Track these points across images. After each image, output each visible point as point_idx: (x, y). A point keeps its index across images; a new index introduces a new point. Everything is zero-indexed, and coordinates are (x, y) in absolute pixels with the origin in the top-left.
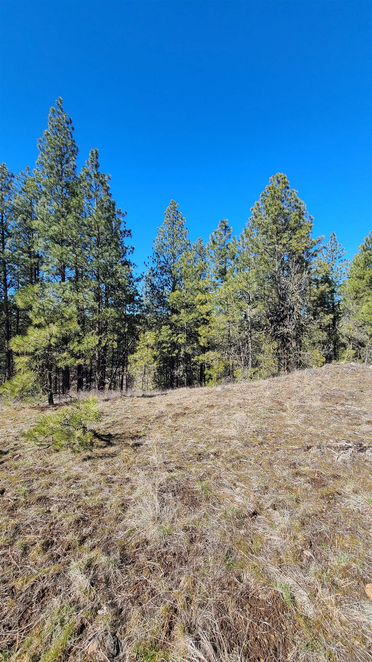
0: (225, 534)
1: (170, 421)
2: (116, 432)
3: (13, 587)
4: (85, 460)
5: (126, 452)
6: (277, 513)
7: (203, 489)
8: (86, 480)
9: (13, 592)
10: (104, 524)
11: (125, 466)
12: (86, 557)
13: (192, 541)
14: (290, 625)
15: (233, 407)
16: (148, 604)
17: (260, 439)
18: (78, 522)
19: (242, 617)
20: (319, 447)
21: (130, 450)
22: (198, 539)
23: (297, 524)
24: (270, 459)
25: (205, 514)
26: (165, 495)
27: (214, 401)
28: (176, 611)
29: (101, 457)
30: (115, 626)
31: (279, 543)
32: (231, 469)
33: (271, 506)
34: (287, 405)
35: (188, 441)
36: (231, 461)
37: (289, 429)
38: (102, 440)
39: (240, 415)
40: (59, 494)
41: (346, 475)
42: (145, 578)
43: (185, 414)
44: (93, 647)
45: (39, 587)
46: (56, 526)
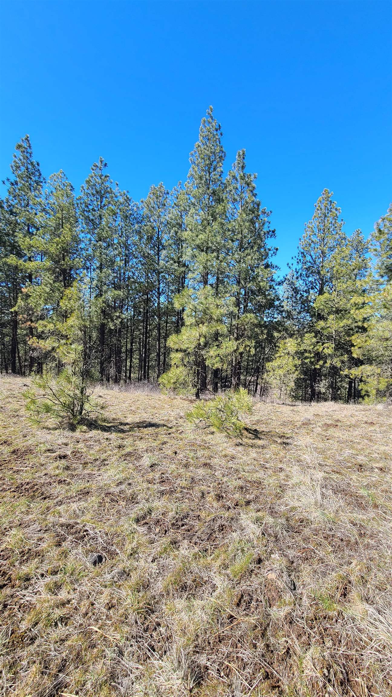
1: (319, 429)
2: (263, 430)
3: (199, 516)
4: (237, 445)
5: (275, 447)
7: (368, 496)
8: (241, 460)
9: (199, 520)
10: (266, 497)
11: (277, 458)
12: (254, 515)
13: (361, 536)
18: (242, 488)
21: (280, 447)
22: (368, 536)
25: (374, 518)
27: (373, 417)
28: (350, 582)
29: (252, 446)
30: (289, 569)
35: (344, 451)
38: (250, 433)
40: (220, 465)
42: (312, 548)
43: (337, 425)
44: (272, 576)
45: (219, 522)
46: (223, 486)
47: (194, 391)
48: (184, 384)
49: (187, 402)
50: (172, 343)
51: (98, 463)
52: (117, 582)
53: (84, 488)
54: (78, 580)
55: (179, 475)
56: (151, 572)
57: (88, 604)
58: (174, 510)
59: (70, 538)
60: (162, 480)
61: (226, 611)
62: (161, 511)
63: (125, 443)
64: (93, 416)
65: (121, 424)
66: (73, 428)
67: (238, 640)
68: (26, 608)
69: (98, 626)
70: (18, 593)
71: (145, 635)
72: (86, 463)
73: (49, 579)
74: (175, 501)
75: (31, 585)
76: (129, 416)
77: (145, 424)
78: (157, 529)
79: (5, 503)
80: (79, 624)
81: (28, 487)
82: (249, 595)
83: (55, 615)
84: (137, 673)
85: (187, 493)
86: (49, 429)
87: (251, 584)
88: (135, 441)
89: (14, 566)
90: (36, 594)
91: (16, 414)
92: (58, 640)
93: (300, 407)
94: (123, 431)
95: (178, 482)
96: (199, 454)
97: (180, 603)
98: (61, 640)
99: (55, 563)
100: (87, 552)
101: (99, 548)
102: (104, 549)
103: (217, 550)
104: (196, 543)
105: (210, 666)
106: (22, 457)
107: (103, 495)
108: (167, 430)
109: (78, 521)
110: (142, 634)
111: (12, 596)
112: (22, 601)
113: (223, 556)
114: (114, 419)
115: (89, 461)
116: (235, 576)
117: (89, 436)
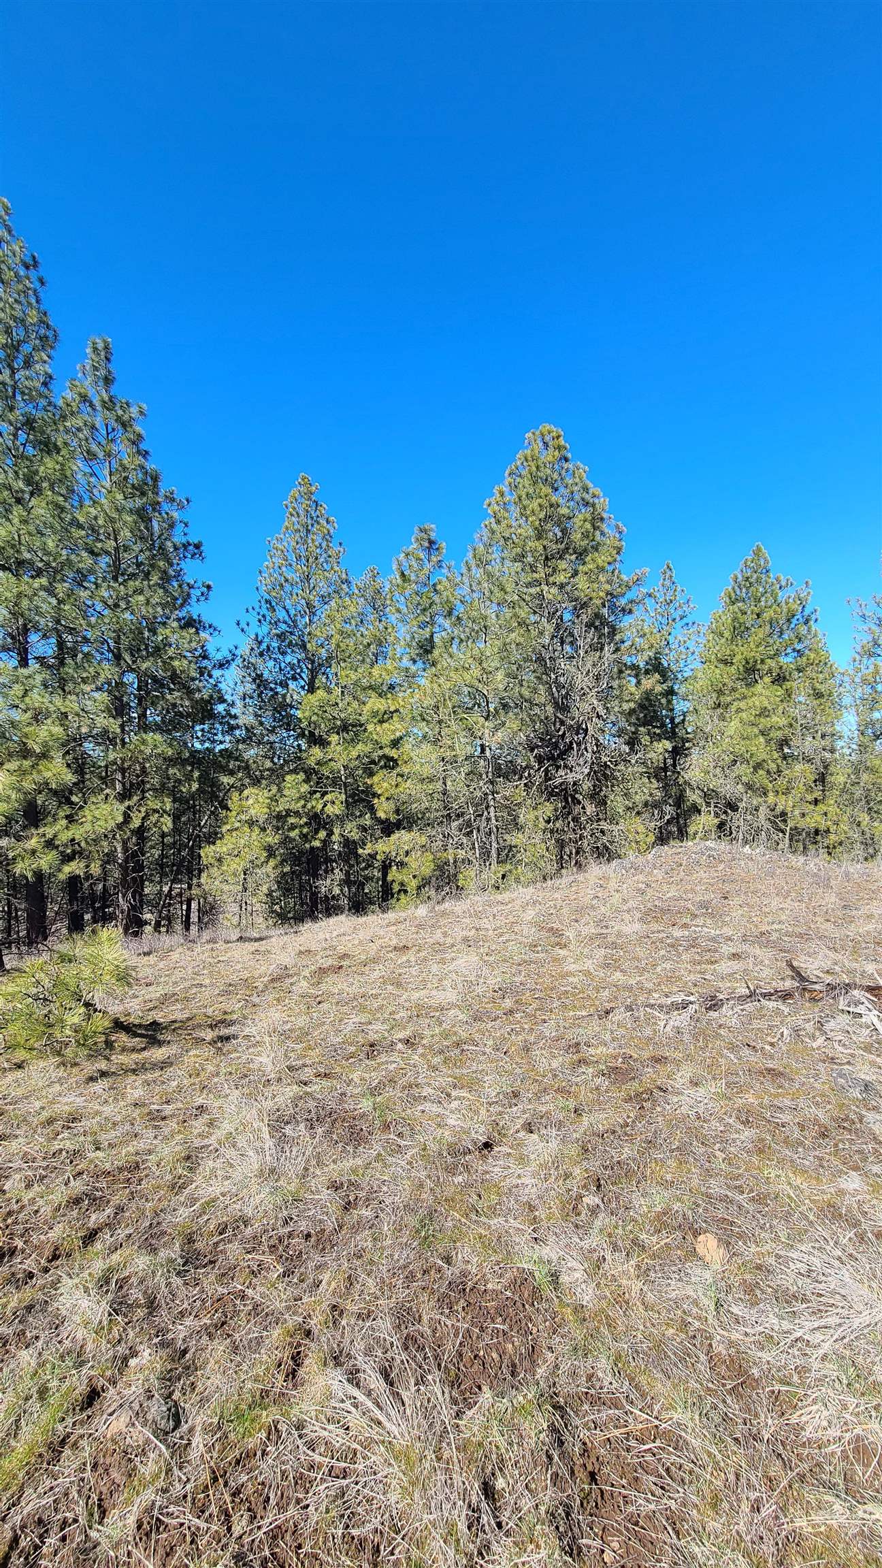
0: (421, 1186)
1: (304, 984)
2: (172, 1018)
4: (92, 1079)
5: (195, 1056)
6: (535, 1136)
7: (375, 1109)
8: (98, 1118)
10: (143, 1200)
11: (194, 1084)
12: (98, 1266)
13: (348, 1207)
14: (545, 1321)
15: (453, 945)
16: (246, 1330)
17: (508, 1003)
18: (79, 1201)
19: (449, 1323)
20: (629, 1008)
21: (208, 1051)
22: (361, 1202)
23: (574, 1150)
24: (526, 1041)
25: (379, 1155)
26: (288, 1130)
27: (409, 935)
28: (308, 1333)
29: (134, 1071)
30: (169, 1380)
31: (535, 1189)
32: (442, 1068)
33: (523, 1126)
34: (570, 934)
35: (346, 1021)
36: (441, 1052)
37: (571, 979)
38: (136, 1035)
39: (466, 962)
40: (26, 1154)
41: (678, 1055)
42: (240, 1287)
43: (341, 967)
44: (119, 1423)
46: (21, 1216)
82: (40, 1522)
87: (53, 1484)
93: (273, 940)
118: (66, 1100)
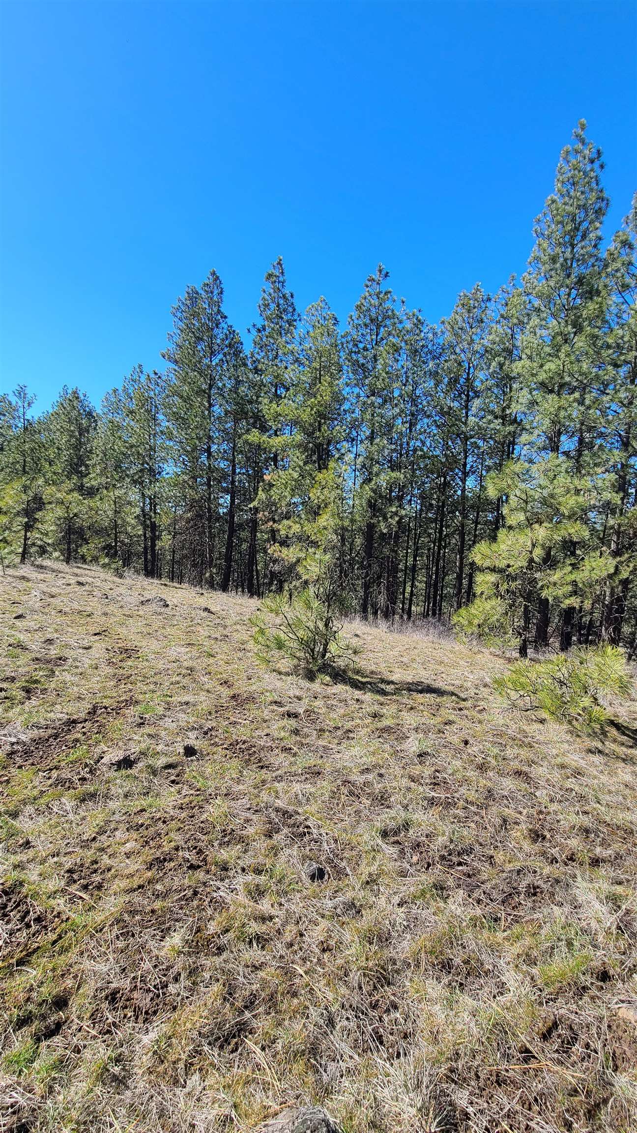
3: (492, 857)
4: (590, 751)
8: (596, 781)
9: (491, 863)
12: (606, 887)
18: (587, 831)
29: (624, 760)
38: (624, 734)
44: (628, 1014)
45: (528, 879)
46: (548, 818)
47: (516, 642)
48: (498, 629)
49: (502, 661)
50: (479, 556)
51: (339, 733)
52: (340, 916)
53: (315, 766)
54: (286, 893)
55: (466, 780)
56: (395, 921)
57: (295, 931)
58: (447, 834)
59: (286, 830)
60: (434, 781)
61: (518, 1036)
62: (424, 828)
63: (385, 711)
64: (341, 663)
65: (383, 681)
66: (311, 676)
67: (535, 1097)
68: (219, 905)
69: (304, 969)
70: (212, 883)
71: (371, 1013)
72: (322, 730)
73: (250, 877)
74: (452, 820)
75: (229, 877)
76: (397, 670)
77: (420, 687)
78: (414, 857)
79: (215, 761)
80: (279, 954)
81: (243, 747)
82: (571, 1028)
83: (251, 929)
84: (351, 1064)
85: (476, 814)
86: (280, 673)
87: (578, 1011)
88: (400, 711)
89: (213, 846)
90: (232, 892)
91: (243, 647)
92: (249, 964)
94: (383, 693)
95: (463, 790)
96: (510, 752)
97: (435, 989)
98: (254, 966)
99: (261, 859)
100: (304, 858)
101: (323, 858)
102: (329, 861)
103: (517, 926)
104: (479, 901)
105: (473, 1115)
106: (242, 706)
107: (339, 782)
108: (457, 703)
109: (300, 811)
110: (367, 1010)
111: (204, 884)
112: (215, 895)
113: (528, 941)
114: (372, 672)
115: (326, 728)
116: (547, 984)
117: (333, 691)
118: (572, 757)
